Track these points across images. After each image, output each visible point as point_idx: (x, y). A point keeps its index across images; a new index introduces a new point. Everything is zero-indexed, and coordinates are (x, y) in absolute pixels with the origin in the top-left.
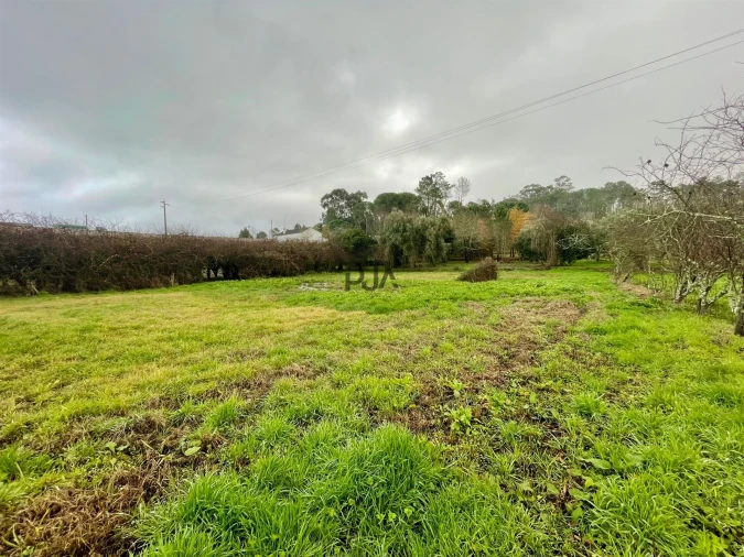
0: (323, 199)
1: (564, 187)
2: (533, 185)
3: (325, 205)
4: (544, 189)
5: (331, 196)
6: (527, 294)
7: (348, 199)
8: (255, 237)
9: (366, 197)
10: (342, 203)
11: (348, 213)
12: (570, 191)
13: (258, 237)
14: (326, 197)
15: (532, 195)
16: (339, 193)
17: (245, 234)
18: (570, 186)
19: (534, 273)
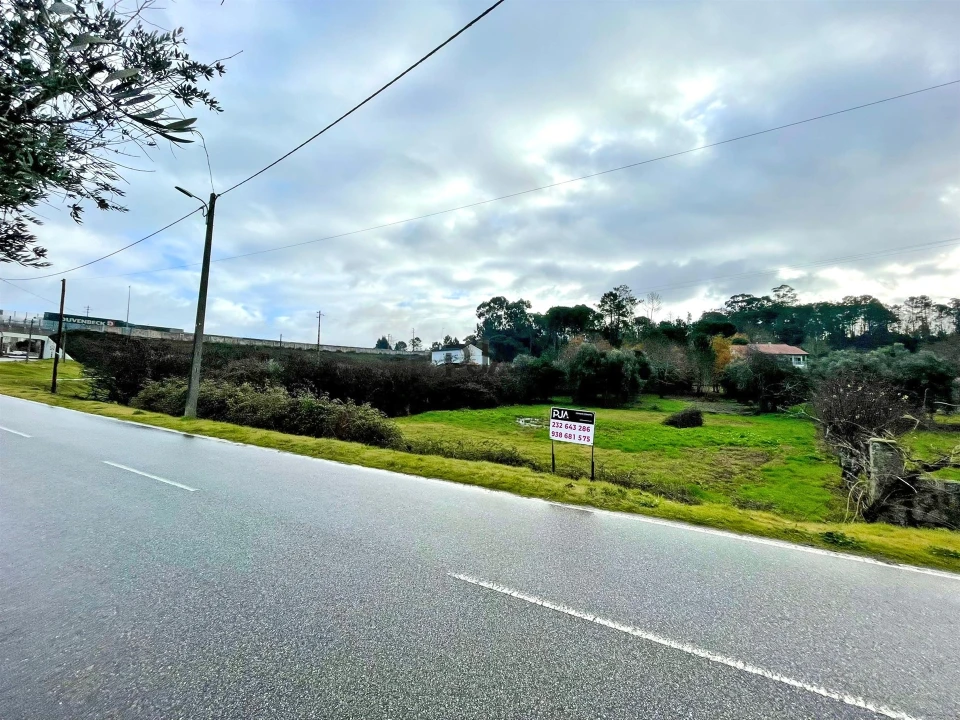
0: (479, 308)
1: (785, 299)
2: (743, 295)
3: (480, 315)
4: (758, 300)
5: (489, 304)
6: (731, 444)
7: (509, 307)
8: (393, 347)
9: (529, 306)
10: (501, 313)
11: (505, 325)
12: (794, 305)
13: (397, 348)
14: (483, 305)
15: (741, 308)
16: (499, 302)
17: (383, 344)
18: (794, 298)
19: (740, 419)
